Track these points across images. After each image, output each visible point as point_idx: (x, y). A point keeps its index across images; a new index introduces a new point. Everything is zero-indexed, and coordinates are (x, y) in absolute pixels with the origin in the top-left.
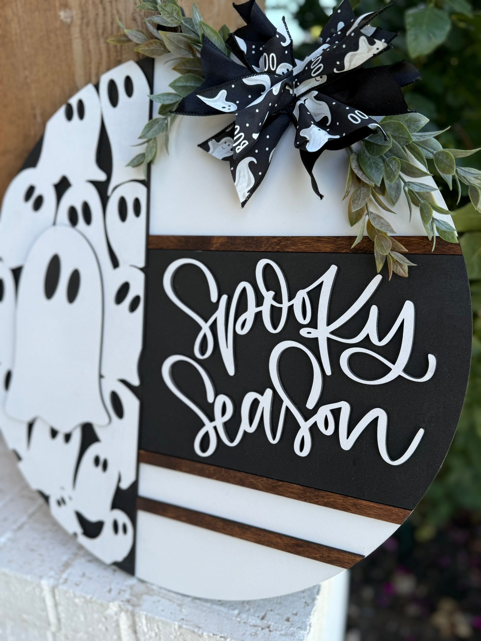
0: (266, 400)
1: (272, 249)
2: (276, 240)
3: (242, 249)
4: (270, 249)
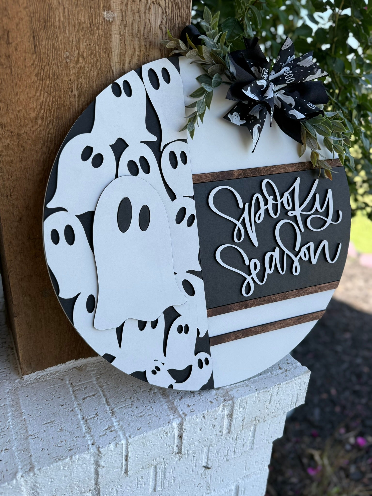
0: (276, 254)
1: (267, 173)
2: (268, 168)
3: (251, 176)
4: (266, 174)
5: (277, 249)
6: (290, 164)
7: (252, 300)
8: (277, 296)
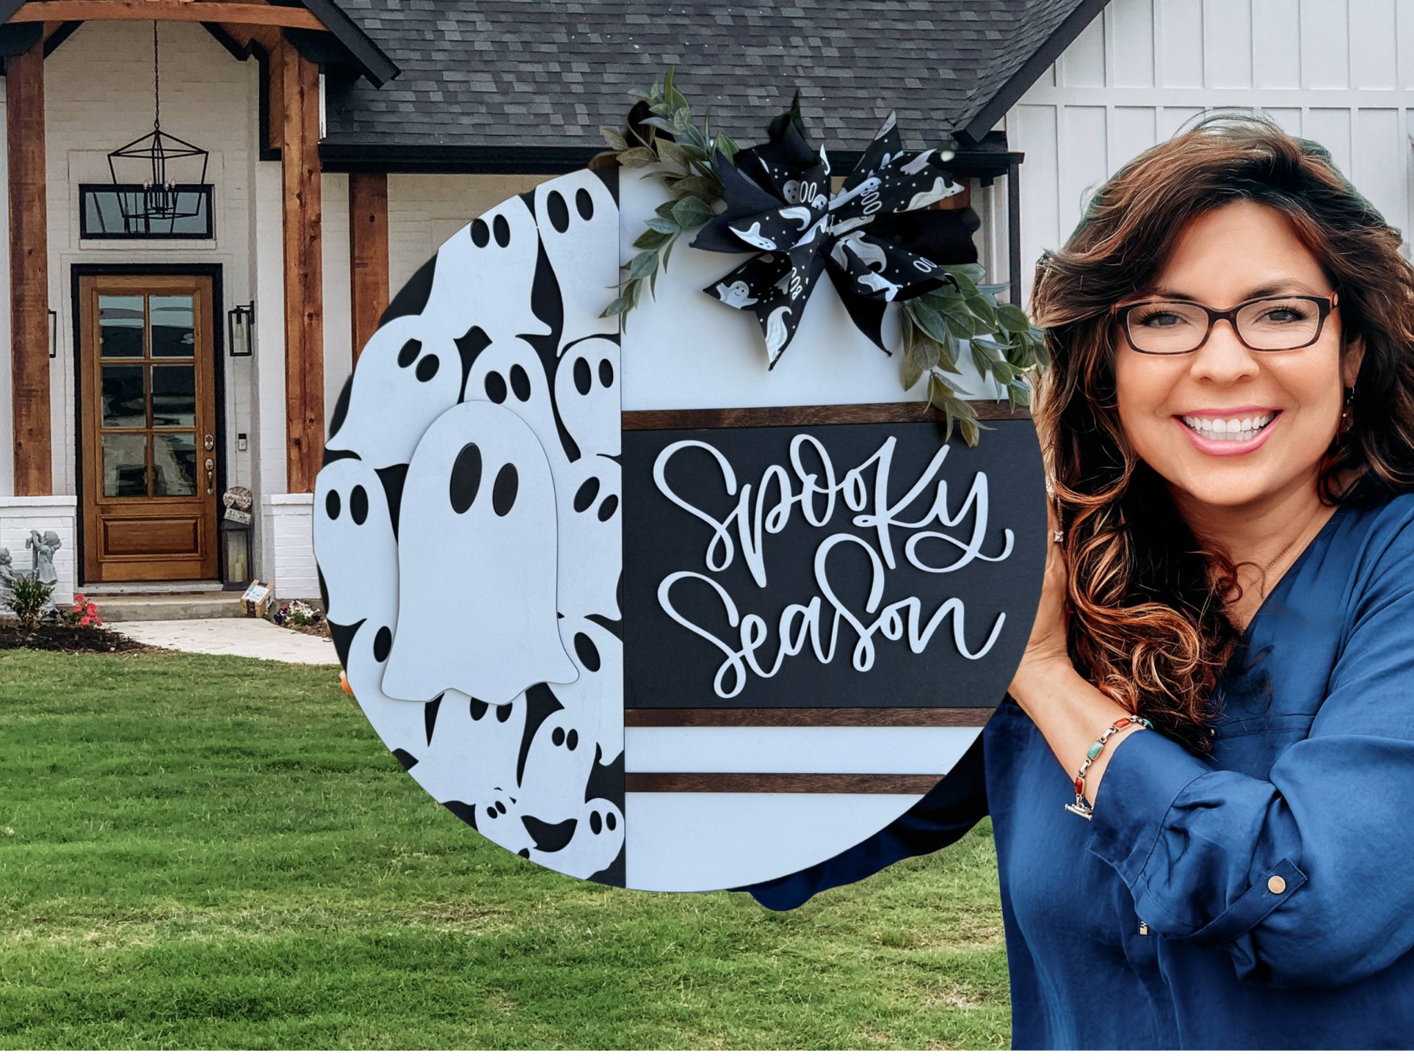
0: (812, 612)
1: (809, 421)
2: (813, 411)
3: (767, 424)
4: (805, 422)
5: (816, 601)
6: (875, 405)
7: (740, 711)
8: (807, 713)
